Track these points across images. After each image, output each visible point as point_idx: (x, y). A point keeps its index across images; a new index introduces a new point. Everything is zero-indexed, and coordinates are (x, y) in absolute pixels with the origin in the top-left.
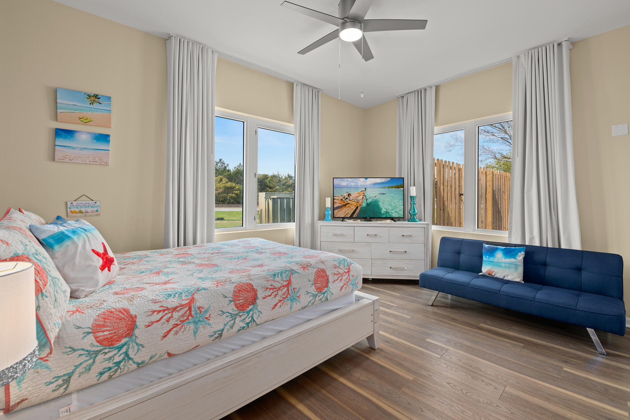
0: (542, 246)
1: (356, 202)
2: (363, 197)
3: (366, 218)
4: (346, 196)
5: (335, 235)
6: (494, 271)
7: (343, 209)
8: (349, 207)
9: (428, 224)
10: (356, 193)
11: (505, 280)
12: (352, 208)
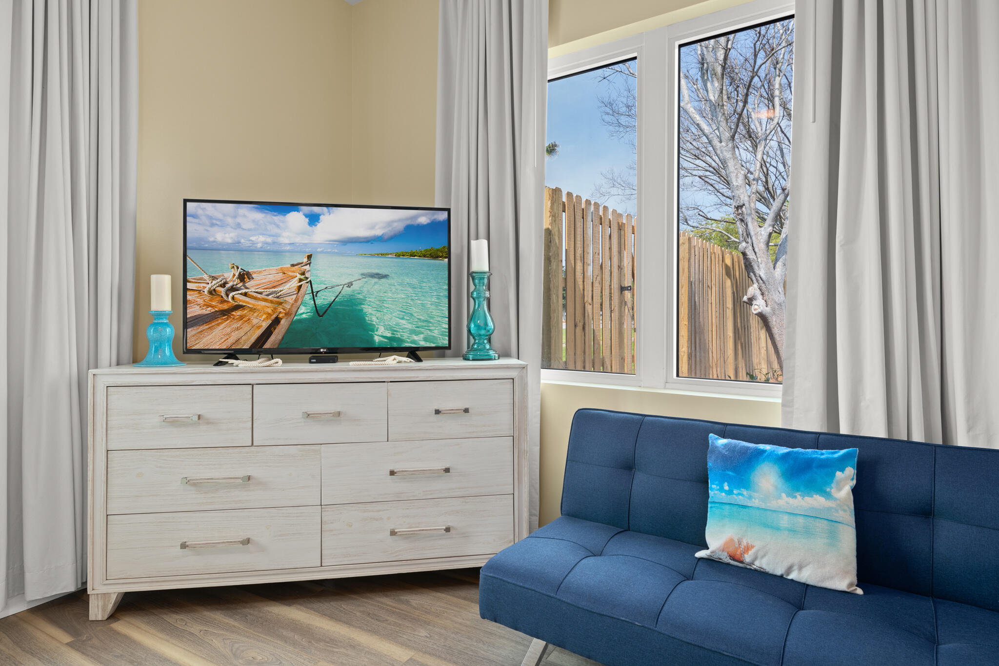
0: (895, 437)
1: (272, 302)
2: (300, 287)
3: (317, 351)
4: (233, 281)
5: (173, 422)
6: (753, 547)
7: (218, 325)
8: (241, 318)
9: (523, 367)
10: (274, 269)
11: (792, 580)
12: (255, 321)
